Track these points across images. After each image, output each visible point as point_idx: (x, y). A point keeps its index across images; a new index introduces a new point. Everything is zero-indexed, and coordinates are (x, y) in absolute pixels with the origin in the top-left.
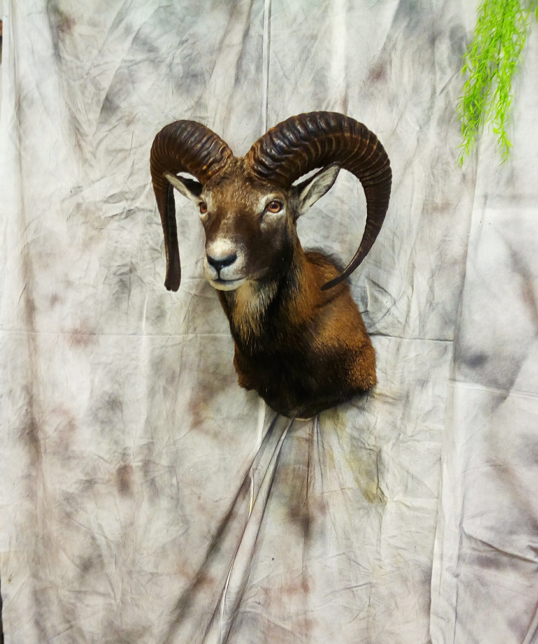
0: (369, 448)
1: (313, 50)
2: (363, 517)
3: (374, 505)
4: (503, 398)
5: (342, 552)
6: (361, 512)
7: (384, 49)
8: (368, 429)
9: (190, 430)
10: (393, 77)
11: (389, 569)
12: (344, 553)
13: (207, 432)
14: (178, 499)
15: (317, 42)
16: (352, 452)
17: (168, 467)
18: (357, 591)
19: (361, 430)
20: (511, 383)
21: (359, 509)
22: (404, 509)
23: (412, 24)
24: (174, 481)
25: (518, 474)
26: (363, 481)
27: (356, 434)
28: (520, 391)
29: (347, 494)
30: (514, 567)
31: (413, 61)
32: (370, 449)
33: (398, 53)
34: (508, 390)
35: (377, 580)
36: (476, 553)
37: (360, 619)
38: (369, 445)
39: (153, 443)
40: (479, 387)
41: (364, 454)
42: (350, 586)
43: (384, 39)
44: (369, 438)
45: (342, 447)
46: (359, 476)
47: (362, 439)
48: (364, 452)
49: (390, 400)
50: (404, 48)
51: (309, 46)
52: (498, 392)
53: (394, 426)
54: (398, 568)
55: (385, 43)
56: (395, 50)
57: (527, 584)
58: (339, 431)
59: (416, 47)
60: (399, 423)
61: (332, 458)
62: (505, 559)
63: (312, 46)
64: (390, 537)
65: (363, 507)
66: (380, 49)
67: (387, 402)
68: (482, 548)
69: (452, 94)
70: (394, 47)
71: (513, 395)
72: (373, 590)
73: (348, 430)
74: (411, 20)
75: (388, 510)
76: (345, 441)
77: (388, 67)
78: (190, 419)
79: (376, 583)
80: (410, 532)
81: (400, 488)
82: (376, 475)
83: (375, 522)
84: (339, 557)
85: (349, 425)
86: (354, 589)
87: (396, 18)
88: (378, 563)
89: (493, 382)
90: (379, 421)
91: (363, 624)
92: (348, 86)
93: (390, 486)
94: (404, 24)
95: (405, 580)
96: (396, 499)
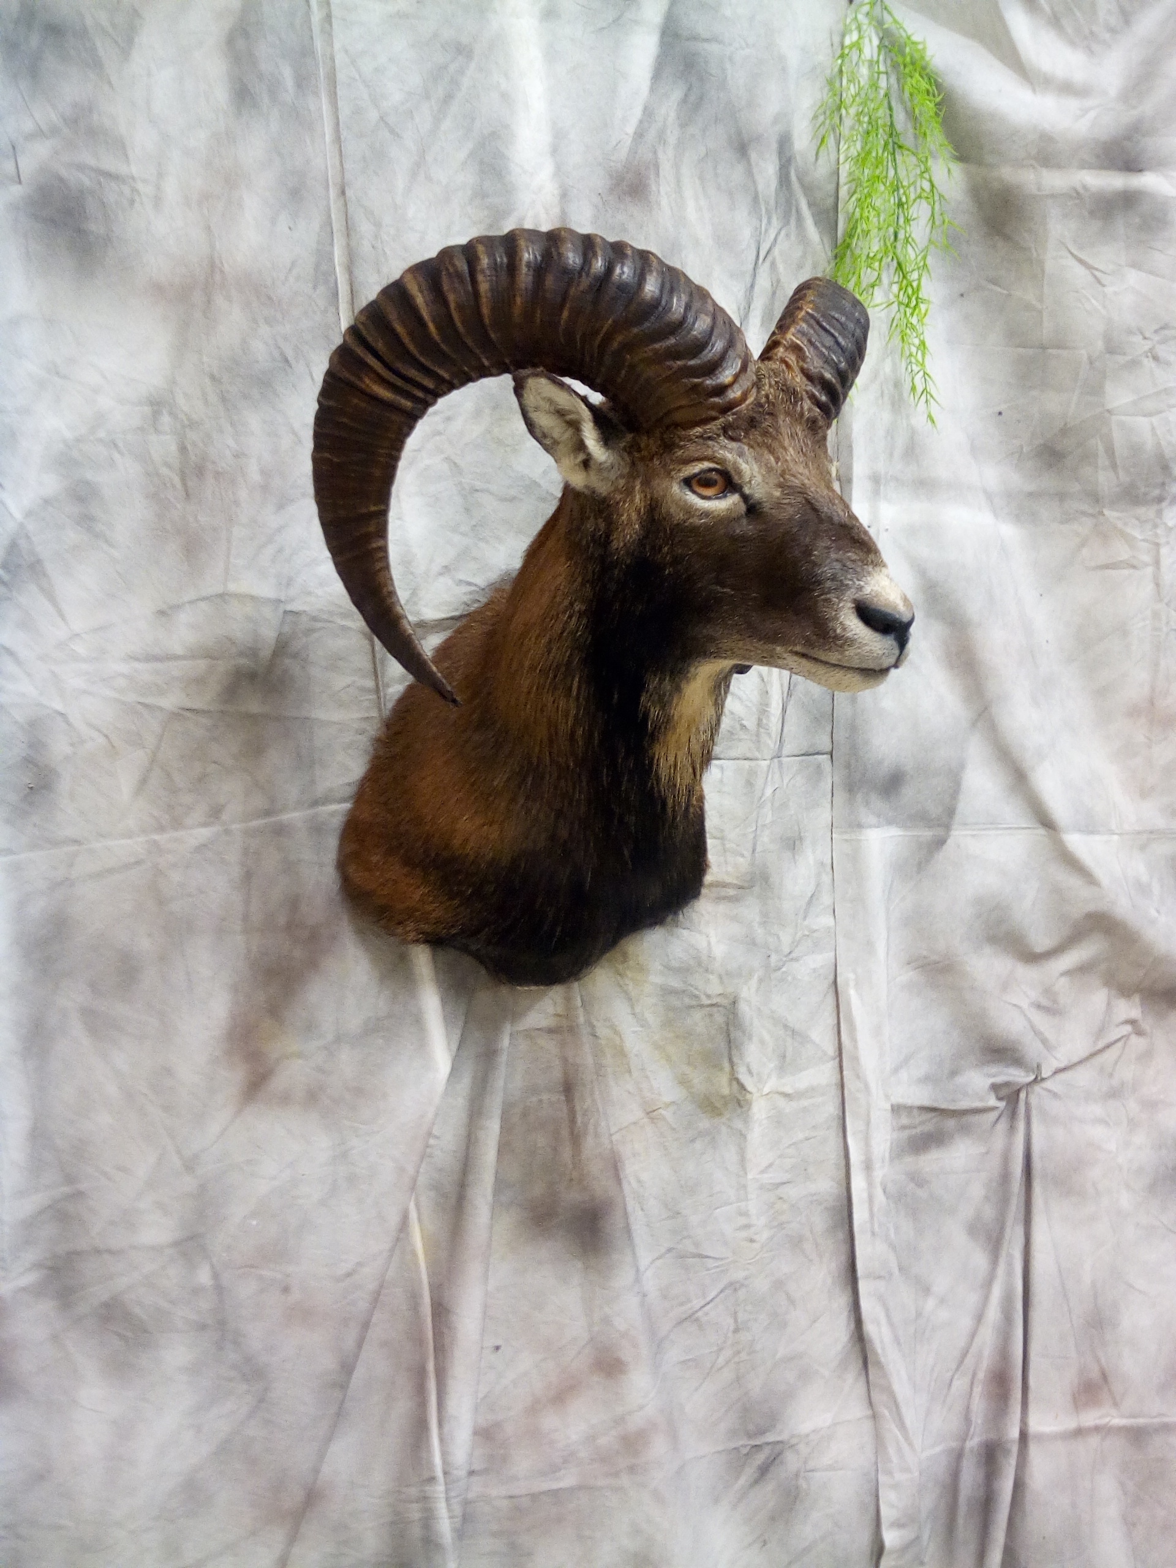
0: (709, 1002)
1: (466, 82)
2: (703, 1153)
3: (724, 1120)
4: (940, 843)
5: (663, 1250)
6: (698, 1145)
7: (639, 135)
8: (700, 964)
9: (239, 1112)
10: (664, 202)
11: (766, 1235)
12: (670, 1250)
13: (285, 1099)
14: (222, 1324)
15: (473, 65)
16: (667, 1024)
17: (176, 1244)
18: (707, 1314)
19: (683, 971)
20: (951, 812)
21: (693, 1141)
22: (781, 1102)
23: (692, 98)
24: (204, 1276)
25: (969, 969)
26: (698, 1079)
27: (675, 983)
28: (966, 824)
29: (664, 1119)
30: (965, 1130)
31: (701, 178)
32: (712, 1005)
33: (670, 152)
34: (948, 827)
35: (748, 1269)
36: (906, 1133)
37: (720, 1369)
38: (708, 996)
39: (78, 1195)
40: (894, 832)
41: (697, 1020)
42: (690, 1312)
43: (637, 113)
44: (708, 981)
45: (643, 1023)
46: (687, 1070)
47: (692, 989)
48: (698, 1015)
49: (731, 892)
50: (680, 145)
51: (453, 67)
52: (927, 834)
53: (751, 943)
54: (781, 1226)
55: (641, 122)
56: (664, 143)
57: (983, 1150)
58: (630, 987)
59: (702, 151)
60: (759, 932)
61: (621, 1053)
62: (951, 1123)
63: (461, 71)
64: (762, 1172)
65: (701, 1134)
66: (631, 129)
67: (725, 898)
68: (918, 1118)
69: (781, 267)
70: (661, 137)
71: (958, 836)
72: (742, 1293)
73: (656, 978)
74: (689, 89)
75: (755, 1118)
76: (650, 1006)
77: (652, 177)
78: (233, 1077)
79: (746, 1279)
80: (794, 1144)
81: (772, 1065)
82: (726, 1054)
83: (730, 1154)
84: (659, 1263)
85: (657, 966)
86: (700, 1314)
87: (657, 75)
88: (744, 1234)
89: (921, 818)
90: (713, 940)
91: (727, 1375)
92: (564, 195)
93: (755, 1068)
94: (677, 95)
95: (796, 1243)
96: (766, 1090)
